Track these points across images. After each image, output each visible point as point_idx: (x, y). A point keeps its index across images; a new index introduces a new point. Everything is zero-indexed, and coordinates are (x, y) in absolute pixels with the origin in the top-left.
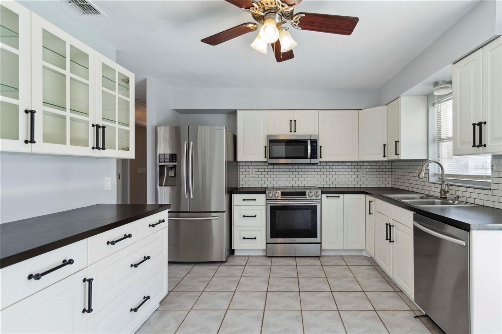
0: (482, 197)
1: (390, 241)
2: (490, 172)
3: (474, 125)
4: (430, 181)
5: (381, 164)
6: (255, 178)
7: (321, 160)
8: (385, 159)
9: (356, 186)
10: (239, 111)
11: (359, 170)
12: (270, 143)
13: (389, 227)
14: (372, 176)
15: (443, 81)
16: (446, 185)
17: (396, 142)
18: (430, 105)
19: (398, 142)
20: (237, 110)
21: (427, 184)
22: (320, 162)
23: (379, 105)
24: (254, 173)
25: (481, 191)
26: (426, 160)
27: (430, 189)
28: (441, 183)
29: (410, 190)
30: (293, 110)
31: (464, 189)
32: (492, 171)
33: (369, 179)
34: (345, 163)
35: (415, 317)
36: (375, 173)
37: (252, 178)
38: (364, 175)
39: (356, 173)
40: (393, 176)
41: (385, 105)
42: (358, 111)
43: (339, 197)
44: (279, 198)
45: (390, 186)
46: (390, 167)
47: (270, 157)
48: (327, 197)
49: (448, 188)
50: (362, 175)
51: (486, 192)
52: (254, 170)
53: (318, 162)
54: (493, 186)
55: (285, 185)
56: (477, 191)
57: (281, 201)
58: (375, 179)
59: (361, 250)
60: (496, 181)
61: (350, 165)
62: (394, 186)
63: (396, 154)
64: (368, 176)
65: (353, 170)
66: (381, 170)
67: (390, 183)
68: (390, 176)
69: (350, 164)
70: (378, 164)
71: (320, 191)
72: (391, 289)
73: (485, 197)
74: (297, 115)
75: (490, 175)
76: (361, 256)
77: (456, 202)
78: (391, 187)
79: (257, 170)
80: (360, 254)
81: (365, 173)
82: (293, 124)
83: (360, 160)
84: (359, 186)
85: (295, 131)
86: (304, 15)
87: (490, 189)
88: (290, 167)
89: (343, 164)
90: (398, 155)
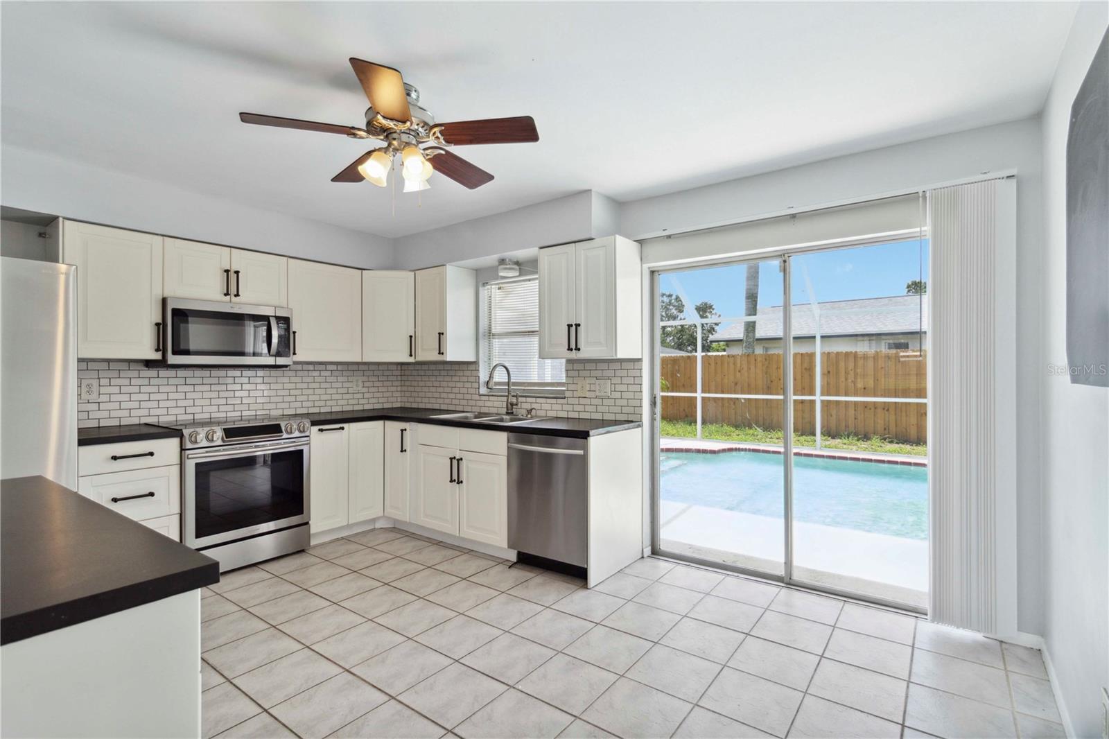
0: (555, 407)
1: (458, 483)
2: (564, 378)
3: (570, 326)
4: (481, 393)
5: (385, 367)
6: (99, 403)
7: (297, 358)
8: (412, 360)
9: (356, 408)
10: (67, 222)
11: (350, 379)
12: (175, 318)
13: (456, 462)
14: (371, 390)
15: (510, 260)
16: (513, 396)
17: (439, 334)
18: (481, 284)
19: (443, 334)
20: (61, 219)
21: (477, 397)
22: (296, 363)
23: (394, 267)
24: (95, 388)
25: (554, 401)
26: (474, 362)
27: (480, 403)
28: (507, 394)
29: (442, 408)
30: (231, 247)
31: (533, 400)
32: (567, 377)
33: (366, 395)
34: (326, 365)
35: (509, 568)
36: (377, 384)
37: (88, 403)
38: (360, 388)
39: (346, 385)
40: (404, 389)
41: (411, 271)
42: (360, 271)
43: (343, 428)
44: (219, 442)
45: (398, 405)
46: (399, 373)
47: (175, 349)
48: (321, 430)
49: (517, 400)
50: (355, 388)
51: (560, 401)
52: (95, 383)
53: (291, 363)
54: (567, 394)
55: (207, 416)
56: (549, 401)
57: (224, 450)
58: (377, 395)
59: (374, 520)
60: (571, 387)
61: (336, 369)
62: (408, 405)
63: (439, 353)
64: (365, 390)
65: (340, 379)
66: (385, 378)
67: (399, 399)
68: (399, 389)
69: (334, 367)
70: (381, 367)
71: (309, 421)
72: (458, 553)
73: (559, 407)
74: (239, 261)
75: (564, 381)
76: (374, 530)
77: (529, 416)
78: (401, 407)
79: (104, 382)
80: (373, 528)
81: (361, 384)
82: (231, 279)
83: (364, 361)
84: (360, 408)
85: (237, 295)
86: (443, 152)
87: (565, 398)
88: (206, 373)
89: (323, 367)
90: (443, 354)
